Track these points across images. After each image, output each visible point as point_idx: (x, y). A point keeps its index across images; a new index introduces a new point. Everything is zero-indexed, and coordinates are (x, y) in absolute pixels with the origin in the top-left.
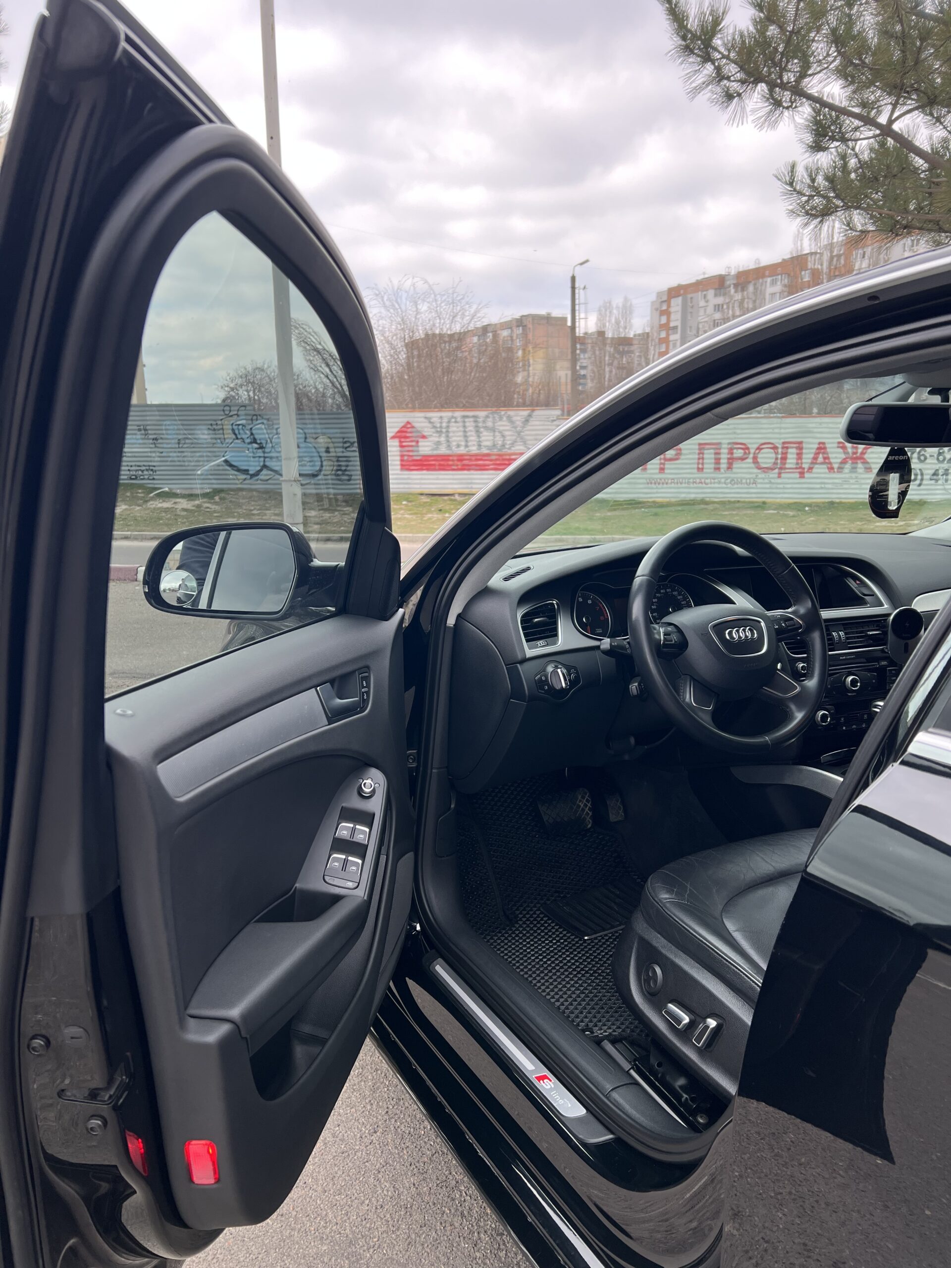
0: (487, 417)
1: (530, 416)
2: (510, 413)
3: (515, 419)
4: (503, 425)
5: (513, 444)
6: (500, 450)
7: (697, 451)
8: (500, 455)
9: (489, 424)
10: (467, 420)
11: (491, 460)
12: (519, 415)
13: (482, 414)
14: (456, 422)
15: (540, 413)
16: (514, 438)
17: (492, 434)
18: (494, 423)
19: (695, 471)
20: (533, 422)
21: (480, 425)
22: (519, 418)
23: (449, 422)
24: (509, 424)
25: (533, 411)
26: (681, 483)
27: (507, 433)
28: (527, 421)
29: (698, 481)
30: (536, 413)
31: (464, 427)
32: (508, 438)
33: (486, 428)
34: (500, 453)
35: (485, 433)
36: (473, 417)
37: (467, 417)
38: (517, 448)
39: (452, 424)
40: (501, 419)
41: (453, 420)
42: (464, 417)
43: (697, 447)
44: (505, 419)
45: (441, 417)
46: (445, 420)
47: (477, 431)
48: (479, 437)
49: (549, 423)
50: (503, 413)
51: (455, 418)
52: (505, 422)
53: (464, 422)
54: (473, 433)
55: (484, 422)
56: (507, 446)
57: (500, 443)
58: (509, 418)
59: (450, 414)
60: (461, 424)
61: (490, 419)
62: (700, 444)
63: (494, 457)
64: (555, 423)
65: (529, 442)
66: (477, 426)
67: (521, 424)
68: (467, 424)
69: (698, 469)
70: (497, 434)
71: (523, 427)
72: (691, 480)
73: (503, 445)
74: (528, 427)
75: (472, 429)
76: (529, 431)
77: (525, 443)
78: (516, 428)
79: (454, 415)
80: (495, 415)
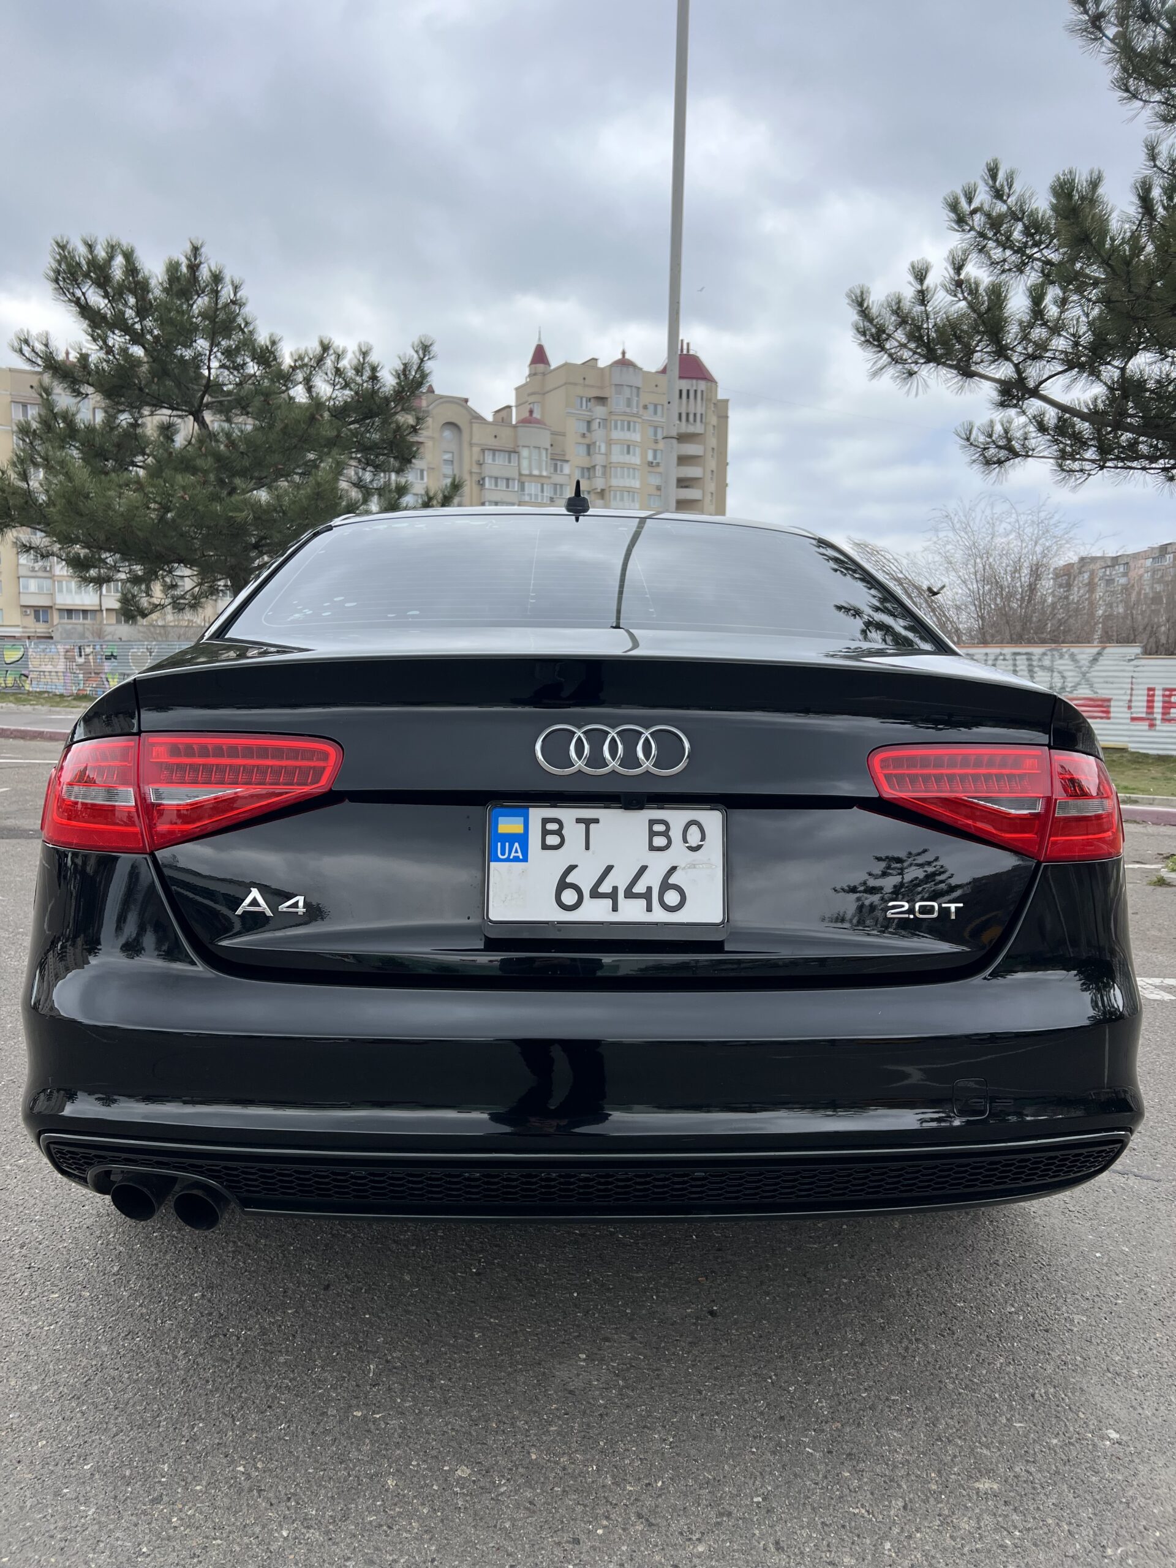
0: (1044, 654)
1: (1099, 654)
2: (1073, 650)
3: (1079, 657)
4: (1064, 664)
5: (1075, 687)
9: (1047, 662)
10: (1018, 657)
12: (1084, 653)
13: (1037, 651)
14: (1004, 660)
15: (1113, 650)
16: (1078, 679)
17: (1049, 674)
18: (1052, 661)
20: (1103, 661)
21: (1035, 663)
22: (1084, 656)
23: (996, 659)
24: (1072, 663)
25: (1104, 648)
27: (1066, 674)
28: (1095, 660)
30: (1108, 650)
31: (1015, 665)
32: (1069, 679)
33: (1042, 667)
35: (1040, 673)
36: (1027, 654)
37: (1019, 653)
38: (1080, 691)
39: (999, 662)
40: (1061, 656)
41: (1001, 657)
42: (1015, 654)
44: (1067, 656)
45: (986, 654)
46: (992, 657)
47: (1030, 671)
48: (1032, 677)
49: (1126, 663)
50: (1064, 650)
51: (1004, 655)
52: (1066, 660)
53: (1015, 660)
54: (1025, 673)
55: (1040, 660)
56: (1068, 690)
57: (1059, 685)
58: (1073, 657)
59: (997, 650)
60: (1011, 662)
61: (1049, 657)
64: (1132, 663)
65: (1096, 685)
66: (1030, 665)
67: (1087, 664)
68: (1018, 663)
70: (1055, 674)
71: (1090, 667)
73: (1063, 688)
74: (1097, 668)
75: (1024, 667)
76: (1097, 672)
77: (1091, 686)
78: (1080, 667)
79: (1003, 652)
80: (1055, 653)
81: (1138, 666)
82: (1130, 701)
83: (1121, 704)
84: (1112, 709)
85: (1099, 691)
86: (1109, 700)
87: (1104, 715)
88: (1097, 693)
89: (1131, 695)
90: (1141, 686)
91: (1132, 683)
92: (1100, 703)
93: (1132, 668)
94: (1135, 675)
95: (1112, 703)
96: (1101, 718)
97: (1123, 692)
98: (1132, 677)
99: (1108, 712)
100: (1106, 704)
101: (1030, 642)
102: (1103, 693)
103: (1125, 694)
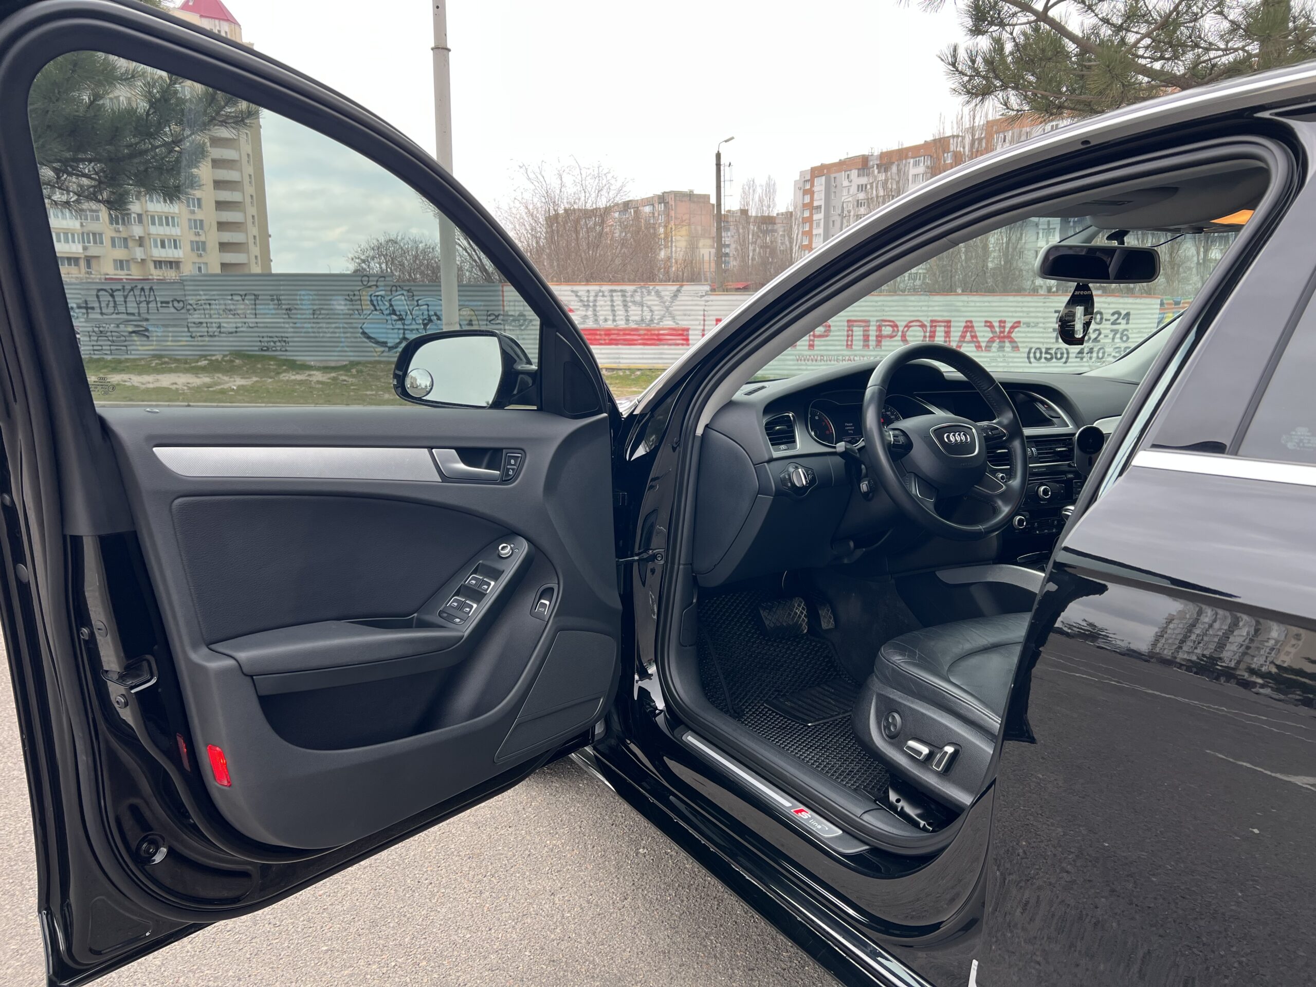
0: (635, 291)
1: (678, 291)
2: (657, 287)
3: (663, 293)
4: (651, 300)
5: (661, 319)
6: (648, 325)
7: (846, 328)
8: (648, 330)
9: (638, 298)
10: (614, 294)
11: (639, 335)
12: (668, 290)
13: (629, 288)
14: (603, 296)
15: (688, 288)
16: (663, 313)
17: (640, 308)
18: (642, 297)
19: (845, 347)
20: (681, 297)
21: (628, 299)
22: (667, 293)
23: (596, 296)
24: (657, 299)
25: (682, 286)
26: (830, 361)
27: (654, 308)
28: (675, 296)
29: (847, 358)
30: (685, 288)
31: (612, 301)
32: (656, 313)
33: (634, 302)
34: (648, 327)
35: (633, 308)
36: (621, 291)
37: (615, 291)
38: (665, 323)
39: (599, 298)
40: (649, 293)
41: (601, 294)
42: (612, 291)
43: (846, 324)
44: (653, 293)
45: (588, 291)
46: (592, 294)
47: (625, 306)
48: (627, 311)
49: (699, 299)
50: (651, 288)
51: (603, 292)
52: (653, 297)
53: (612, 296)
54: (621, 308)
55: (632, 296)
56: (655, 321)
57: (648, 317)
58: (658, 293)
59: (597, 288)
60: (608, 298)
61: (639, 294)
62: (848, 321)
63: (642, 332)
64: (703, 299)
65: (677, 317)
66: (625, 301)
67: (669, 299)
68: (615, 298)
69: (847, 345)
70: (645, 308)
71: (673, 302)
72: (840, 358)
73: (652, 320)
74: (677, 303)
75: (620, 303)
76: (677, 307)
77: (674, 318)
78: (664, 303)
79: (602, 289)
80: (644, 290)
81: (708, 301)
82: (704, 330)
83: (697, 332)
84: (690, 337)
85: (680, 322)
86: (688, 330)
87: (684, 342)
88: (677, 324)
89: (704, 325)
90: (711, 318)
91: (704, 315)
92: (680, 332)
93: (703, 303)
94: (706, 308)
95: (691, 332)
96: (683, 345)
97: (697, 323)
98: (704, 310)
99: (687, 340)
100: (685, 333)
101: (622, 281)
102: (684, 324)
103: (700, 325)
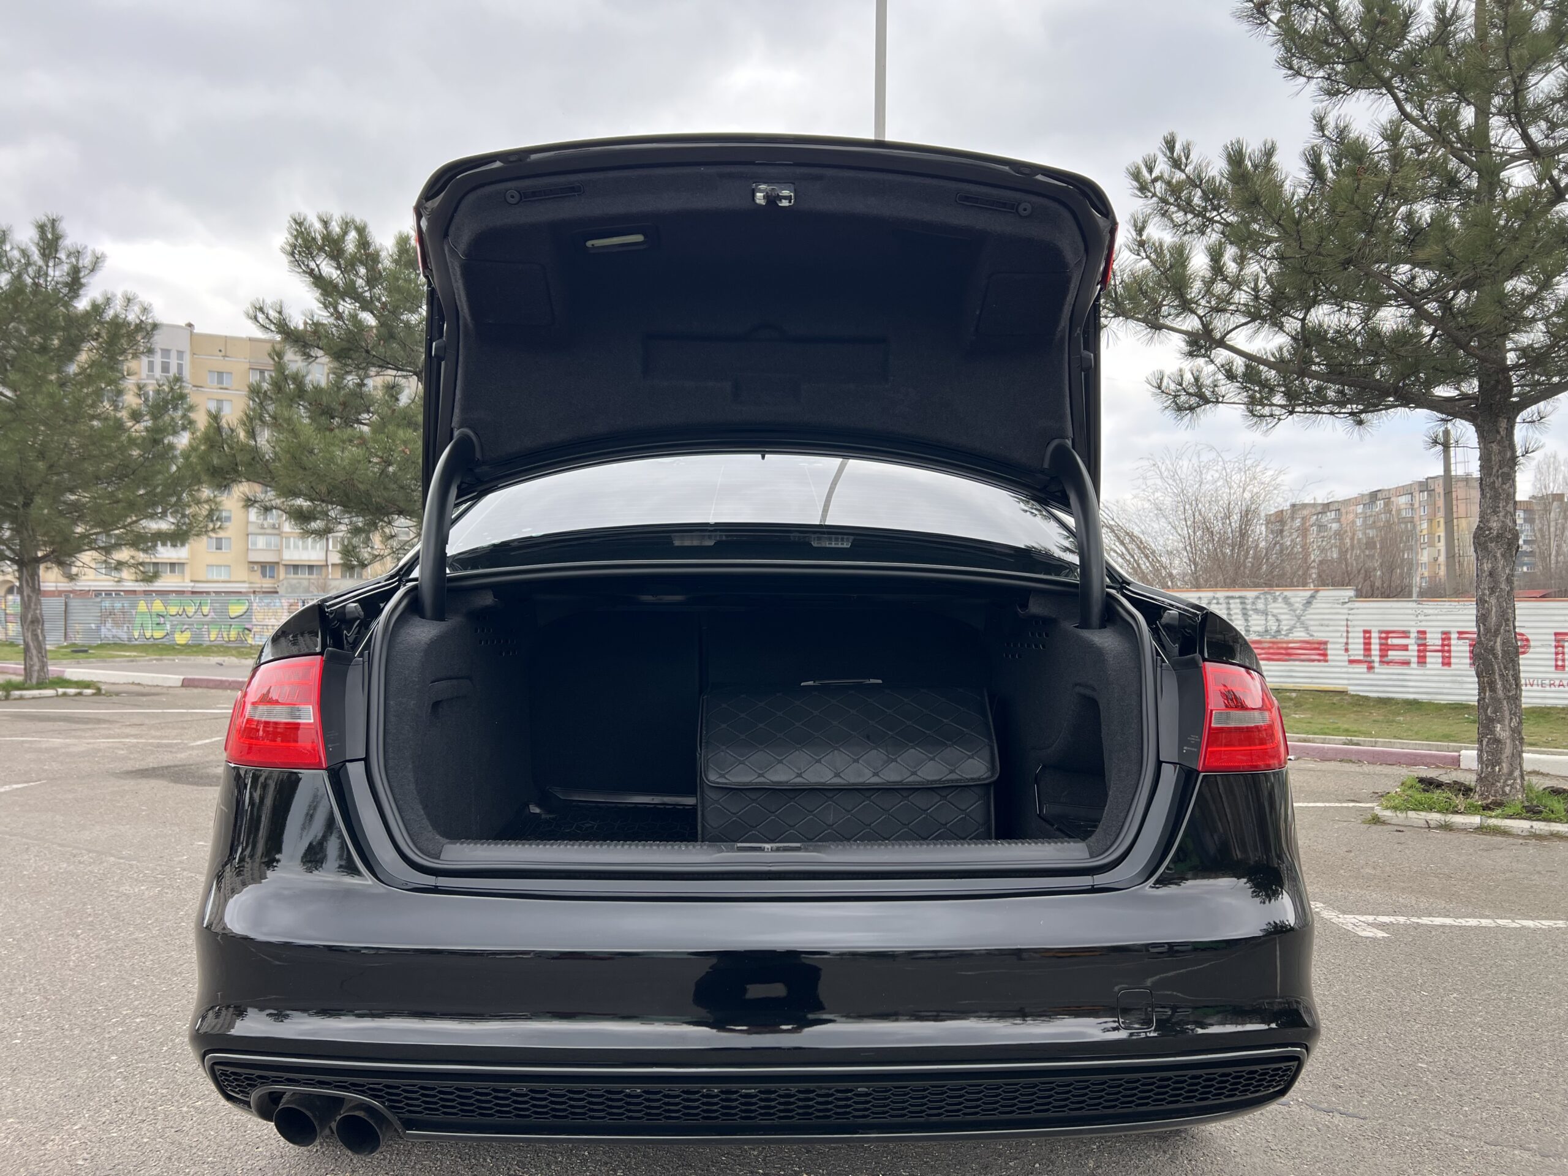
0: (1258, 598)
1: (1313, 597)
2: (1286, 593)
3: (1292, 600)
4: (1278, 607)
5: (1290, 630)
6: (1274, 637)
8: (1273, 643)
9: (1260, 605)
10: (1231, 601)
11: (1263, 649)
12: (1298, 596)
13: (1250, 594)
14: (1218, 603)
15: (1326, 593)
16: (1293, 622)
17: (1263, 618)
18: (1266, 605)
20: (1316, 604)
21: (1249, 607)
22: (1299, 599)
23: (1209, 603)
24: (1286, 606)
25: (1317, 591)
27: (1282, 617)
28: (1309, 603)
30: (1321, 594)
31: (1229, 609)
32: (1284, 623)
33: (1256, 611)
34: (1274, 640)
35: (1255, 616)
36: (1240, 597)
37: (1232, 598)
38: (1296, 634)
39: (1212, 606)
40: (1275, 600)
41: (1215, 601)
42: (1228, 598)
44: (1280, 600)
45: (1200, 598)
47: (1244, 614)
48: (1247, 620)
49: (1340, 606)
50: (1278, 593)
51: (1217, 598)
52: (1281, 603)
53: (1228, 603)
54: (1240, 617)
55: (1253, 603)
56: (1283, 633)
57: (1274, 628)
58: (1286, 600)
59: (1210, 594)
60: (1224, 606)
61: (1263, 601)
62: (1556, 634)
63: (1266, 645)
64: (1346, 606)
65: (1311, 628)
66: (1244, 609)
67: (1301, 607)
68: (1232, 606)
69: (1557, 666)
70: (1270, 617)
71: (1304, 610)
72: (1547, 682)
73: (1278, 631)
74: (1311, 611)
75: (1238, 611)
76: (1310, 616)
77: (1307, 629)
78: (1294, 611)
79: (1216, 596)
80: (1268, 596)
81: (1352, 609)
82: (1347, 644)
83: (1338, 646)
84: (1329, 652)
85: (1315, 634)
86: (1326, 643)
87: (1322, 658)
88: (1312, 636)
89: (1347, 638)
90: (1357, 629)
91: (1347, 626)
92: (1316, 646)
93: (1346, 611)
94: (1350, 617)
95: (1329, 646)
96: (1319, 661)
97: (1339, 634)
98: (1347, 620)
99: (1325, 655)
100: (1322, 647)
101: (1244, 586)
102: (1320, 636)
103: (1341, 637)
